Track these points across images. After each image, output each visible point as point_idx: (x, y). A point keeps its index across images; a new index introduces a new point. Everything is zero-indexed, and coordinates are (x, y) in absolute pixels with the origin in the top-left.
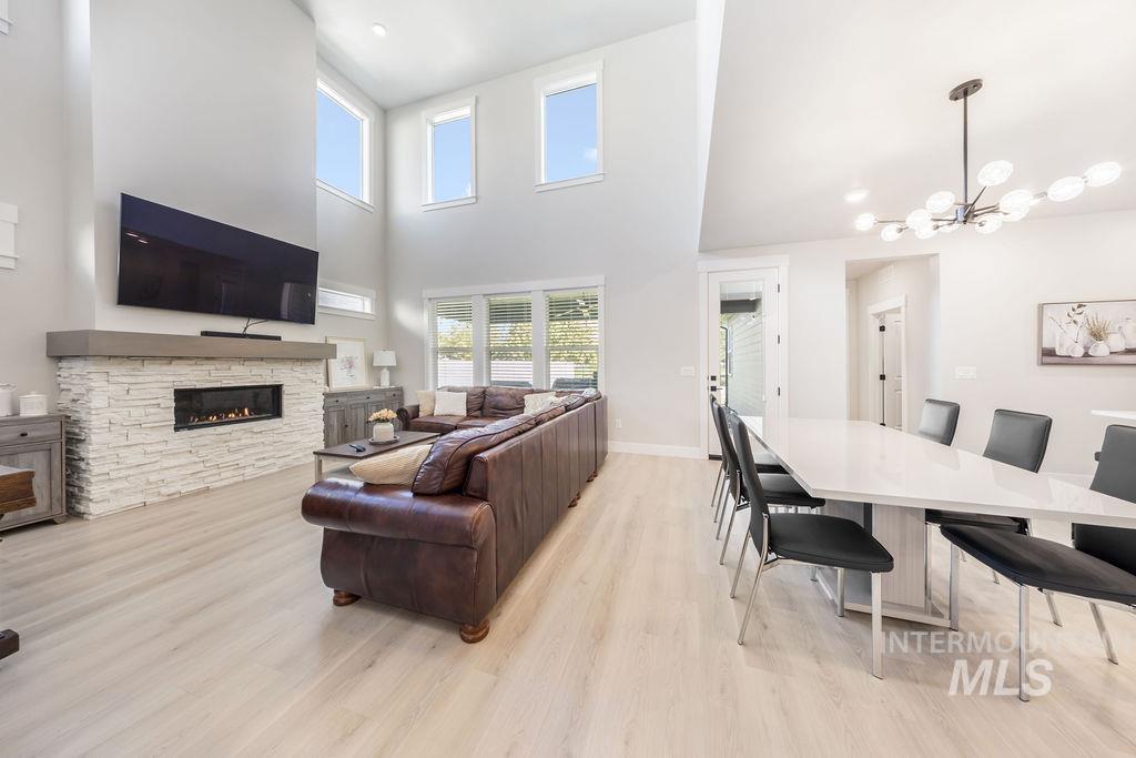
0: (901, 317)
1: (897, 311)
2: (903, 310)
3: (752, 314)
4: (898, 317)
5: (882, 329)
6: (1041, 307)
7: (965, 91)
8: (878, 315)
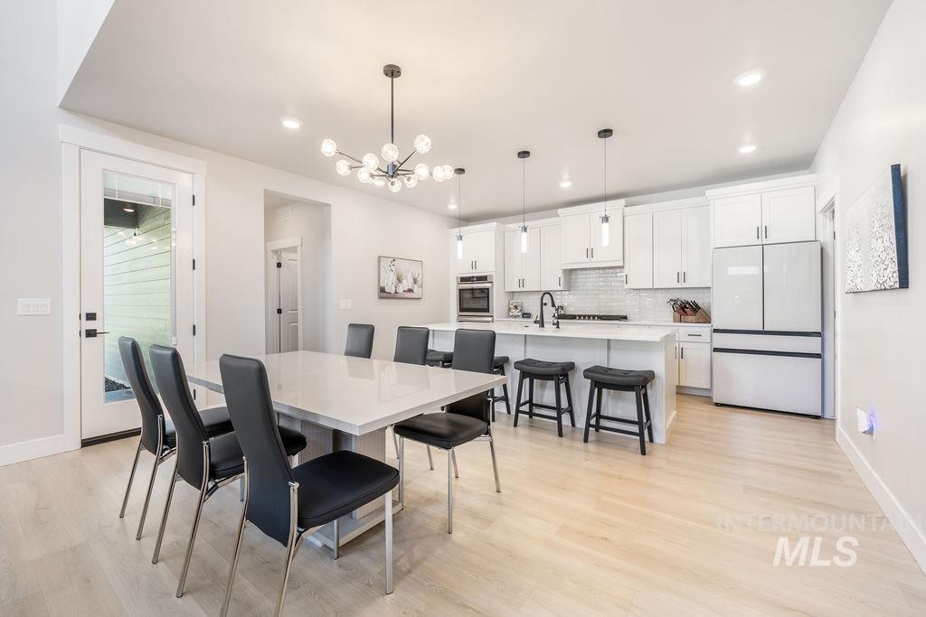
0: (298, 256)
1: (294, 249)
2: (299, 249)
3: (132, 231)
4: (292, 256)
5: (279, 265)
6: (379, 258)
7: (392, 72)
8: (276, 252)
